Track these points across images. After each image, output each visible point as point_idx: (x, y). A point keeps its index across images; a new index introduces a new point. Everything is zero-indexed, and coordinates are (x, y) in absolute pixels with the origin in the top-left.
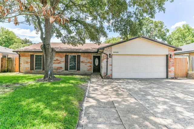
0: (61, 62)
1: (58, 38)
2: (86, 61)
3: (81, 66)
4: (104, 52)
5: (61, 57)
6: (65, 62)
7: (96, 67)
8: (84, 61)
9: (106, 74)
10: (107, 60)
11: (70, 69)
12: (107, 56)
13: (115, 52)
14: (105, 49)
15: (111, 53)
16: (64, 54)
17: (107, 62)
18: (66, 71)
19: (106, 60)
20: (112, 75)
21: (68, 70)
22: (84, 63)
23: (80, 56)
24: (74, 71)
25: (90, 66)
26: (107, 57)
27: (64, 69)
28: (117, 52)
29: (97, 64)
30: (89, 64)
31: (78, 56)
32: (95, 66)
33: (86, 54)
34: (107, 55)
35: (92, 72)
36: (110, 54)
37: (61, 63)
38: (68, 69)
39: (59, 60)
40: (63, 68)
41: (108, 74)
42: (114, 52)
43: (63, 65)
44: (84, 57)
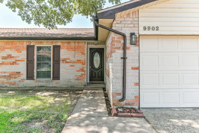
0: (19, 61)
1: (14, 11)
2: (72, 59)
3: (62, 70)
4: (113, 28)
5: (19, 51)
6: (27, 60)
7: (95, 71)
8: (69, 59)
9: (120, 97)
10: (125, 53)
11: (38, 77)
12: (122, 41)
13: (149, 28)
14: (118, 15)
15: (136, 32)
16: (25, 43)
17: (124, 58)
18: (28, 81)
19: (120, 53)
20: (138, 98)
21: (33, 79)
22: (68, 62)
23: (59, 47)
24: (47, 82)
25: (82, 70)
26: (125, 44)
27: (24, 76)
28: (153, 29)
29: (97, 65)
30: (79, 66)
31: (54, 47)
32: (93, 69)
33: (73, 44)
34: (124, 36)
35: (88, 82)
36: (132, 34)
37: (18, 64)
38: (33, 76)
39: (13, 57)
40: (22, 74)
41: (126, 98)
42: (145, 28)
43: (22, 67)
44: (68, 49)
